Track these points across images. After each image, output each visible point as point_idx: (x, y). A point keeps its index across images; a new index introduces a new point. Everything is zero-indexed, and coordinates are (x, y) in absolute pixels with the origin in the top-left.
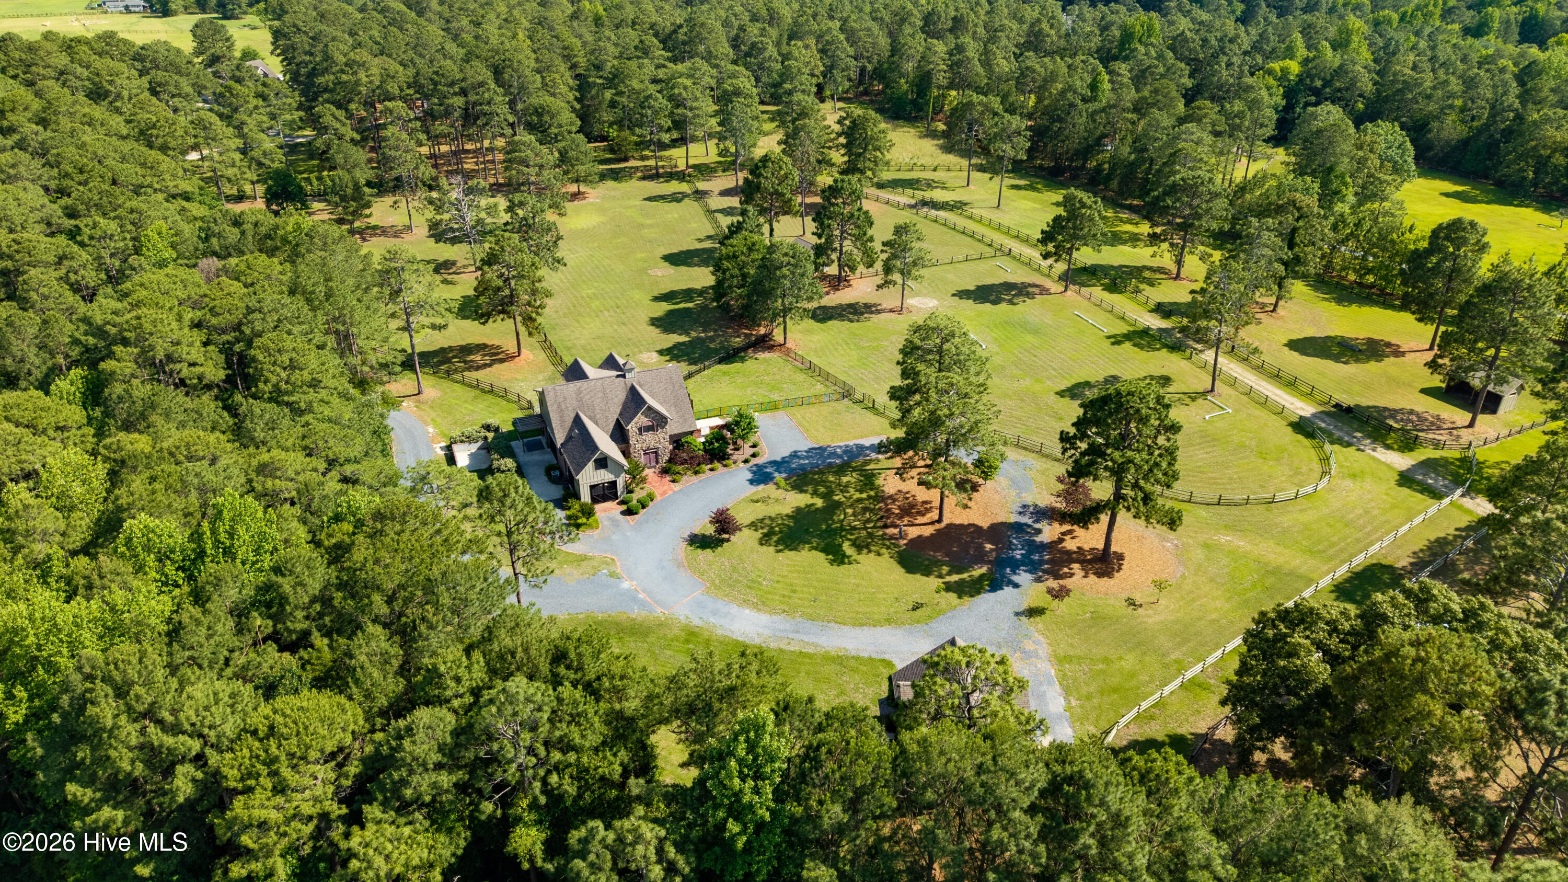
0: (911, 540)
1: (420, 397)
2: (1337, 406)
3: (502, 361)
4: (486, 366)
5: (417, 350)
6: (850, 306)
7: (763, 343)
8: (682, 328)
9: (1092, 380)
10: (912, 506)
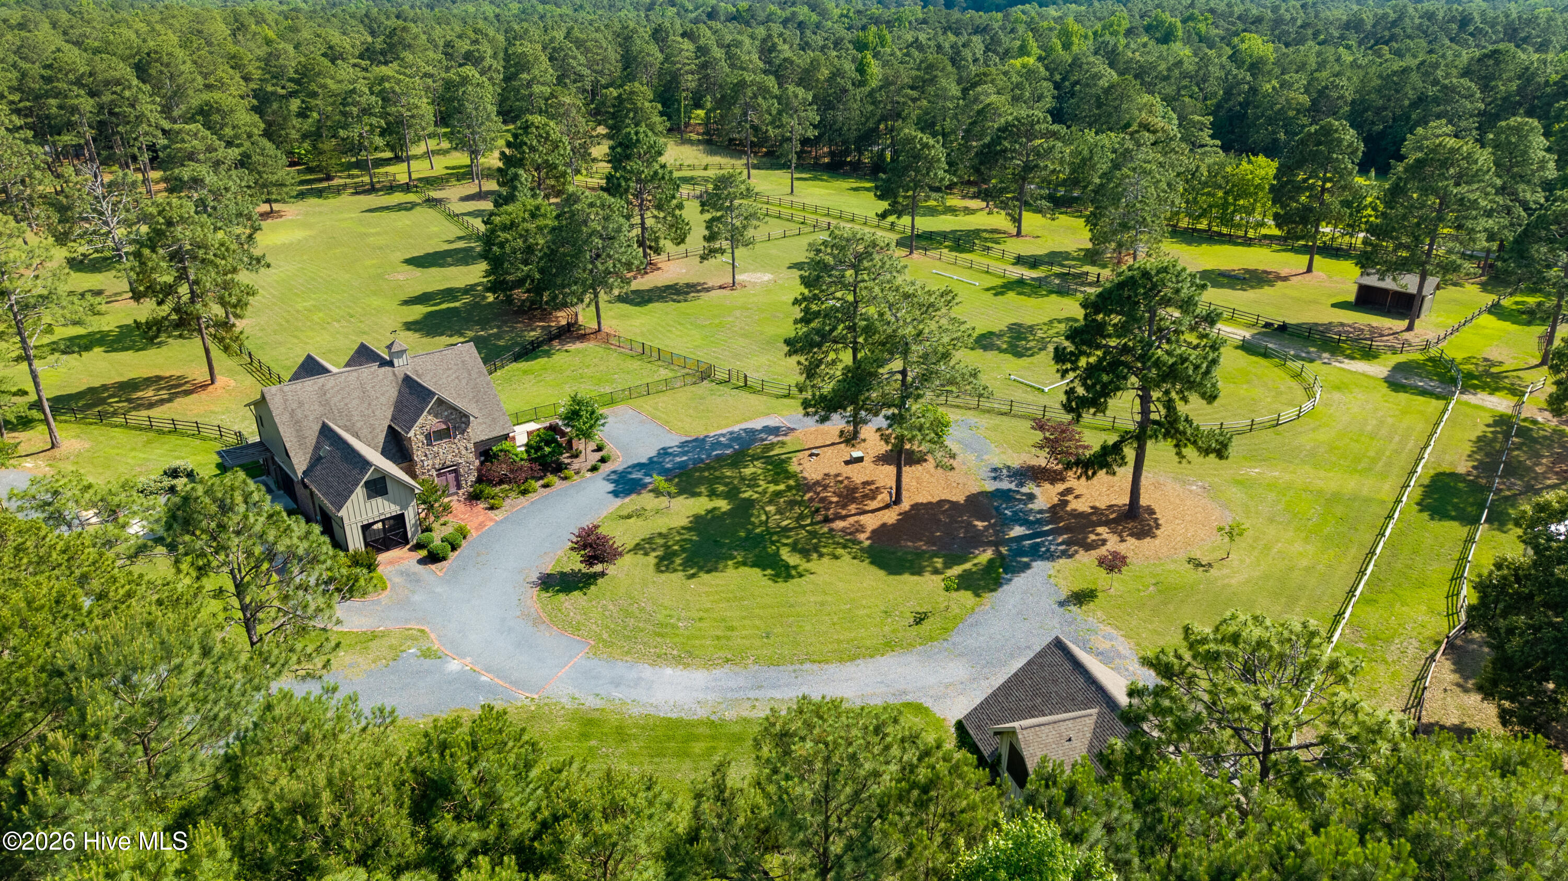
0: (873, 532)
1: (56, 452)
2: (1267, 325)
3: (187, 393)
4: (162, 402)
5: (47, 394)
6: (668, 287)
7: (570, 332)
8: (450, 328)
9: (996, 329)
10: (855, 490)
